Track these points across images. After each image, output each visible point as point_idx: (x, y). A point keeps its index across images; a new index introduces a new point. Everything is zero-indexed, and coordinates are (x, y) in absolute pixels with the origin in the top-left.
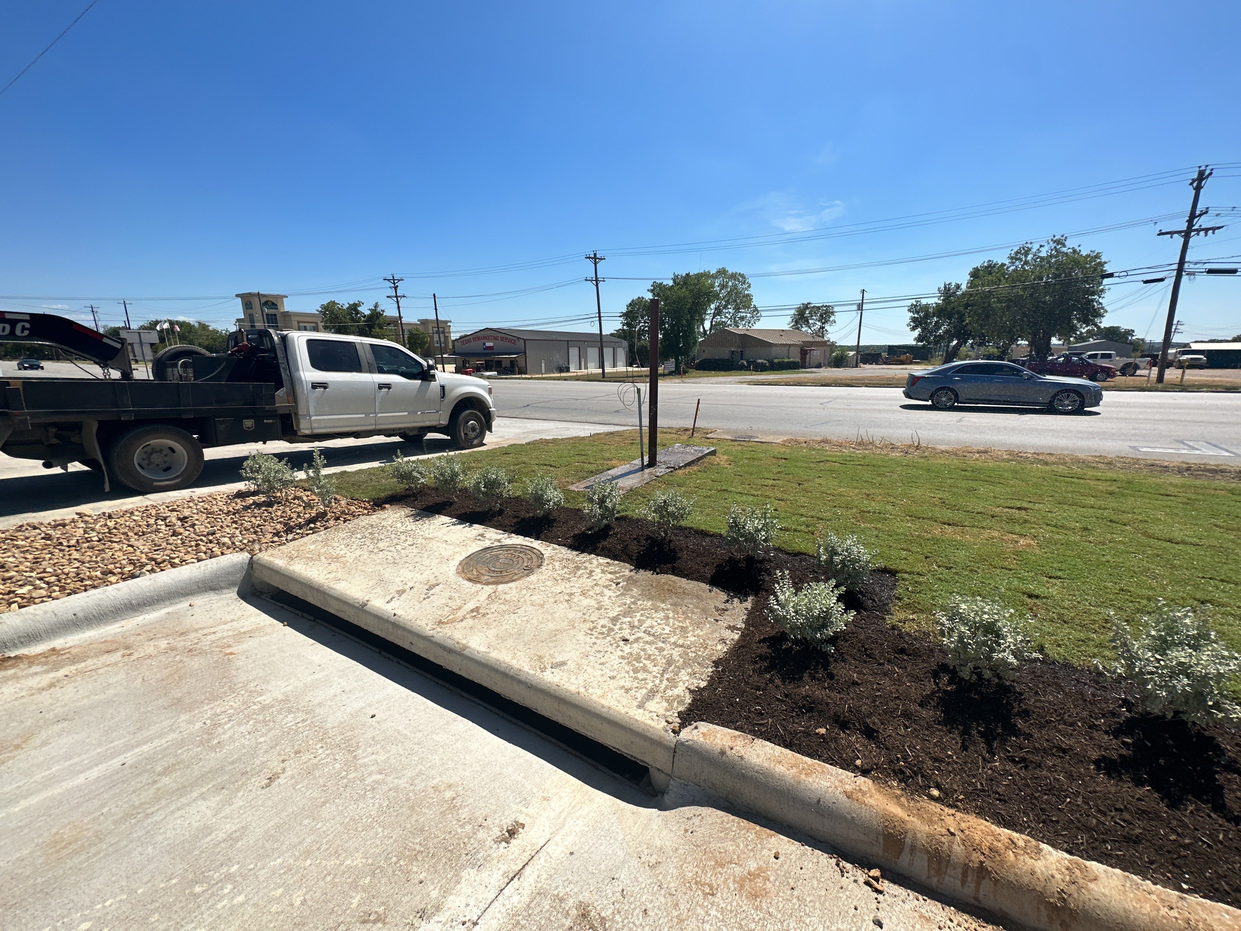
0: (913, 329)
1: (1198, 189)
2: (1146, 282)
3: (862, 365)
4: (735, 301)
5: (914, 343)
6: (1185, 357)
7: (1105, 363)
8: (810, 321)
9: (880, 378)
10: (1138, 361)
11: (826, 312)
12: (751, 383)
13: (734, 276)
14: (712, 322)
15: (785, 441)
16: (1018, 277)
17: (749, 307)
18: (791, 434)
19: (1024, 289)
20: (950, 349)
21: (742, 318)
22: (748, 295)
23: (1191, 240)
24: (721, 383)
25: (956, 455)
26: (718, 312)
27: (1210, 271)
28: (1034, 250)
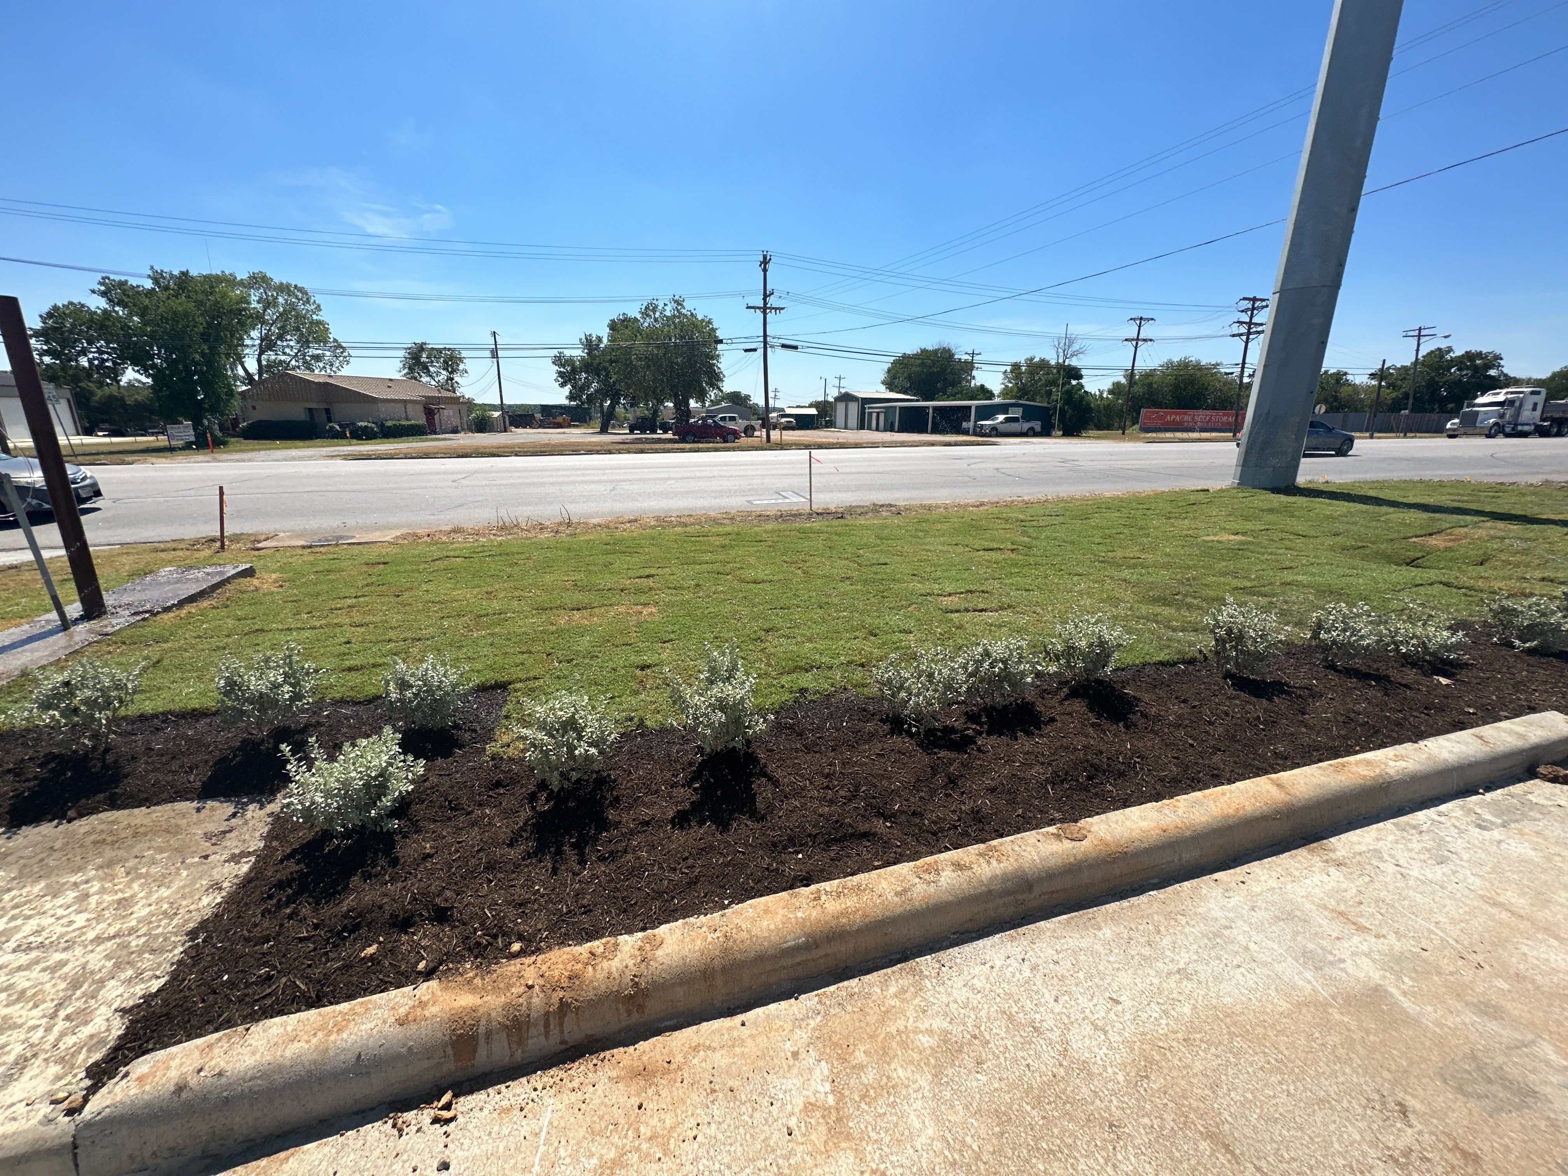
0: (563, 385)
1: (765, 271)
2: (746, 351)
3: (513, 429)
4: (297, 329)
5: (566, 402)
6: (784, 420)
7: (731, 425)
8: (432, 369)
9: (533, 444)
10: (753, 423)
11: (452, 358)
12: (347, 457)
13: (284, 288)
14: (259, 361)
15: (397, 537)
16: (651, 335)
17: (325, 342)
18: (410, 526)
19: (658, 347)
20: (605, 409)
21: (317, 358)
22: (319, 323)
23: (768, 316)
24: (294, 459)
25: (608, 528)
26: (267, 344)
27: (784, 346)
28: (660, 308)
